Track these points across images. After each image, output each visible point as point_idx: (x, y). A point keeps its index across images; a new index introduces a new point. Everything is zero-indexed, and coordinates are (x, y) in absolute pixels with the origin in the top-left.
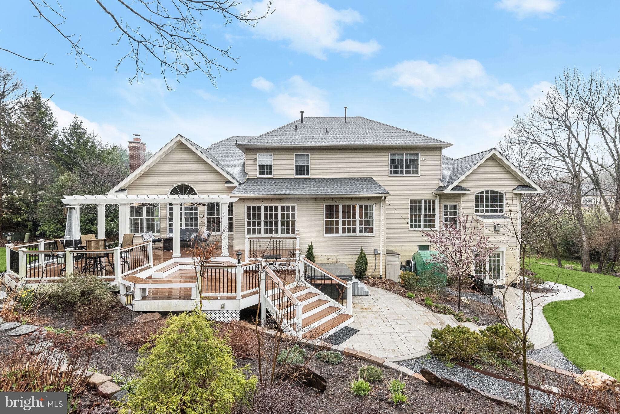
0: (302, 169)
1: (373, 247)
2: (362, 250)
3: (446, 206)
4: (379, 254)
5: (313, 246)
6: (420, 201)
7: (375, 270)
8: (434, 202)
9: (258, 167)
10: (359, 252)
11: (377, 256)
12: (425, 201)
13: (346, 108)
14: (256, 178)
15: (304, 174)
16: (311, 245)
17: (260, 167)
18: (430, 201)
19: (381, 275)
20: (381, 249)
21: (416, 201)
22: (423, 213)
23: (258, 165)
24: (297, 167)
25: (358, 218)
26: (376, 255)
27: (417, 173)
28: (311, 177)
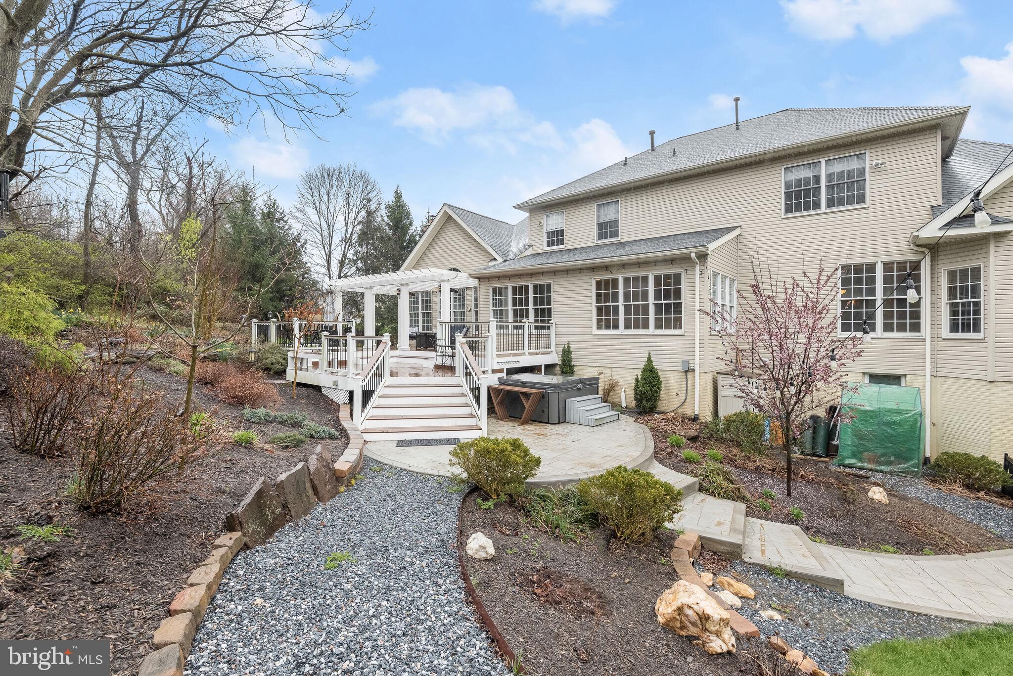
0: (607, 229)
1: (680, 357)
2: (649, 359)
3: (952, 275)
4: (694, 370)
5: (571, 350)
6: (871, 268)
7: (684, 402)
8: (916, 266)
9: (545, 236)
10: (642, 364)
11: (689, 374)
12: (887, 266)
13: (737, 100)
14: (542, 251)
15: (611, 237)
16: (569, 347)
17: (548, 233)
18: (901, 265)
19: (697, 413)
20: (697, 361)
21: (858, 268)
22: (879, 296)
23: (545, 231)
24: (600, 225)
25: (651, 301)
26: (686, 372)
27: (862, 199)
28: (622, 241)
